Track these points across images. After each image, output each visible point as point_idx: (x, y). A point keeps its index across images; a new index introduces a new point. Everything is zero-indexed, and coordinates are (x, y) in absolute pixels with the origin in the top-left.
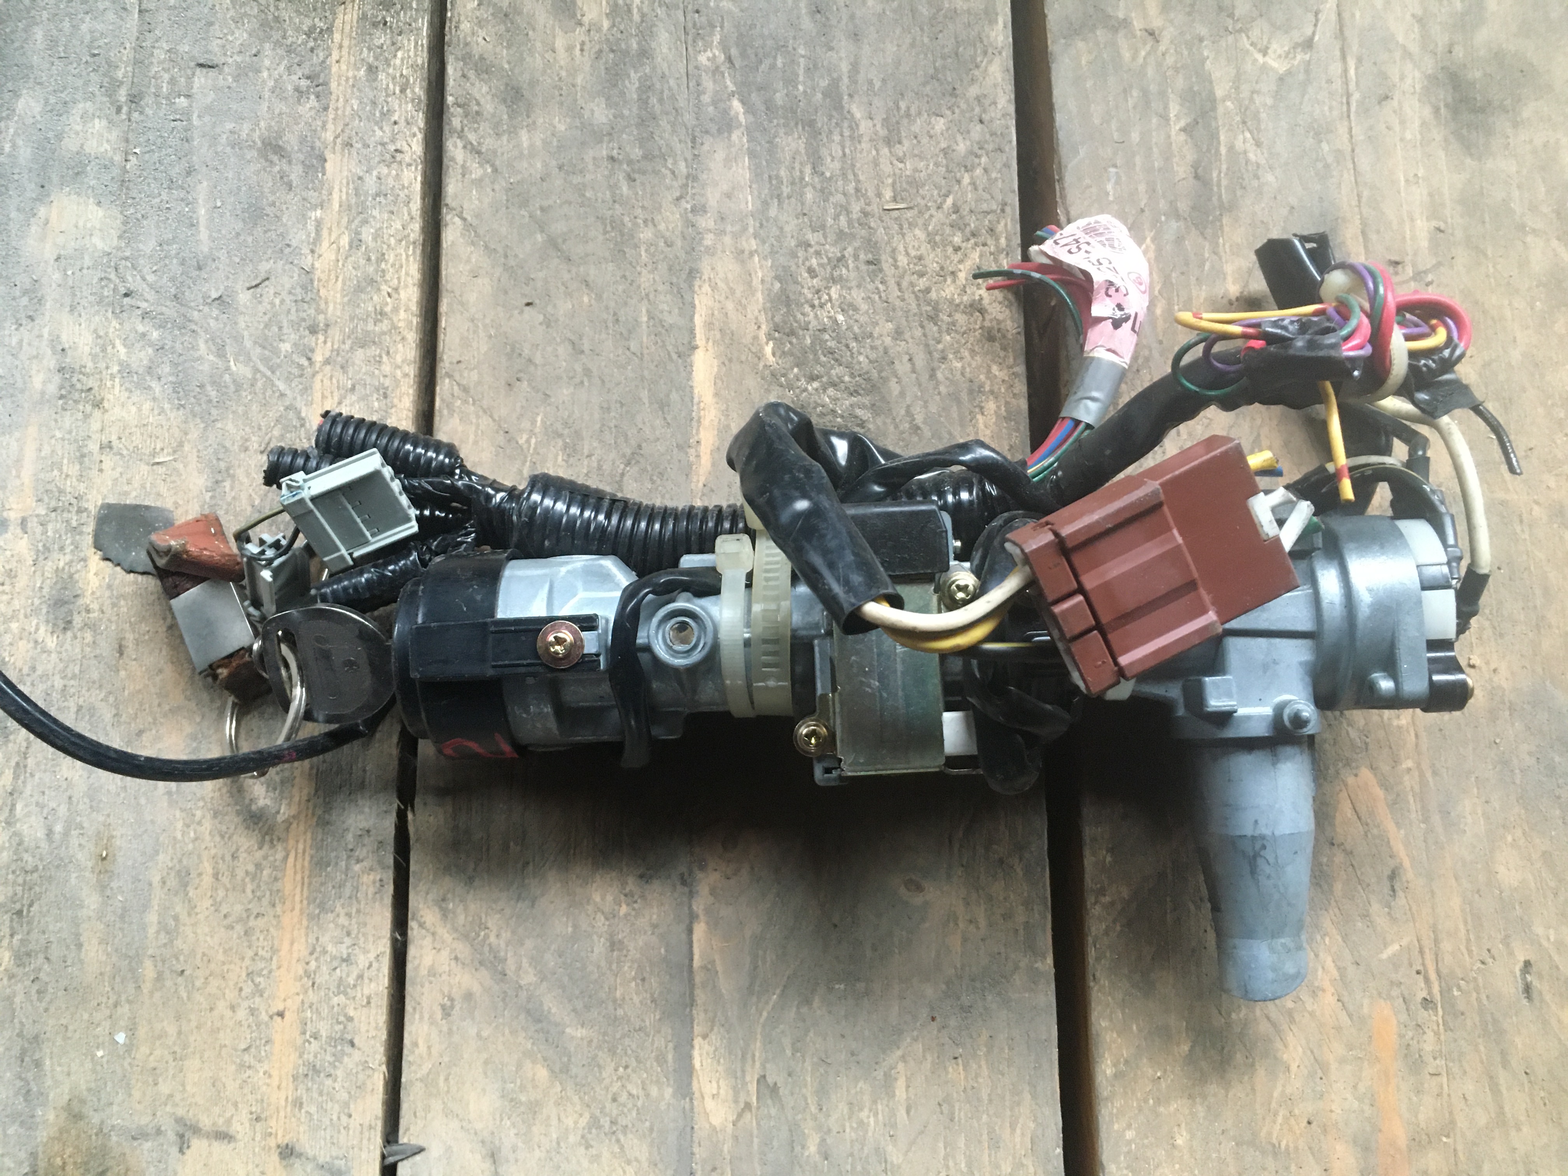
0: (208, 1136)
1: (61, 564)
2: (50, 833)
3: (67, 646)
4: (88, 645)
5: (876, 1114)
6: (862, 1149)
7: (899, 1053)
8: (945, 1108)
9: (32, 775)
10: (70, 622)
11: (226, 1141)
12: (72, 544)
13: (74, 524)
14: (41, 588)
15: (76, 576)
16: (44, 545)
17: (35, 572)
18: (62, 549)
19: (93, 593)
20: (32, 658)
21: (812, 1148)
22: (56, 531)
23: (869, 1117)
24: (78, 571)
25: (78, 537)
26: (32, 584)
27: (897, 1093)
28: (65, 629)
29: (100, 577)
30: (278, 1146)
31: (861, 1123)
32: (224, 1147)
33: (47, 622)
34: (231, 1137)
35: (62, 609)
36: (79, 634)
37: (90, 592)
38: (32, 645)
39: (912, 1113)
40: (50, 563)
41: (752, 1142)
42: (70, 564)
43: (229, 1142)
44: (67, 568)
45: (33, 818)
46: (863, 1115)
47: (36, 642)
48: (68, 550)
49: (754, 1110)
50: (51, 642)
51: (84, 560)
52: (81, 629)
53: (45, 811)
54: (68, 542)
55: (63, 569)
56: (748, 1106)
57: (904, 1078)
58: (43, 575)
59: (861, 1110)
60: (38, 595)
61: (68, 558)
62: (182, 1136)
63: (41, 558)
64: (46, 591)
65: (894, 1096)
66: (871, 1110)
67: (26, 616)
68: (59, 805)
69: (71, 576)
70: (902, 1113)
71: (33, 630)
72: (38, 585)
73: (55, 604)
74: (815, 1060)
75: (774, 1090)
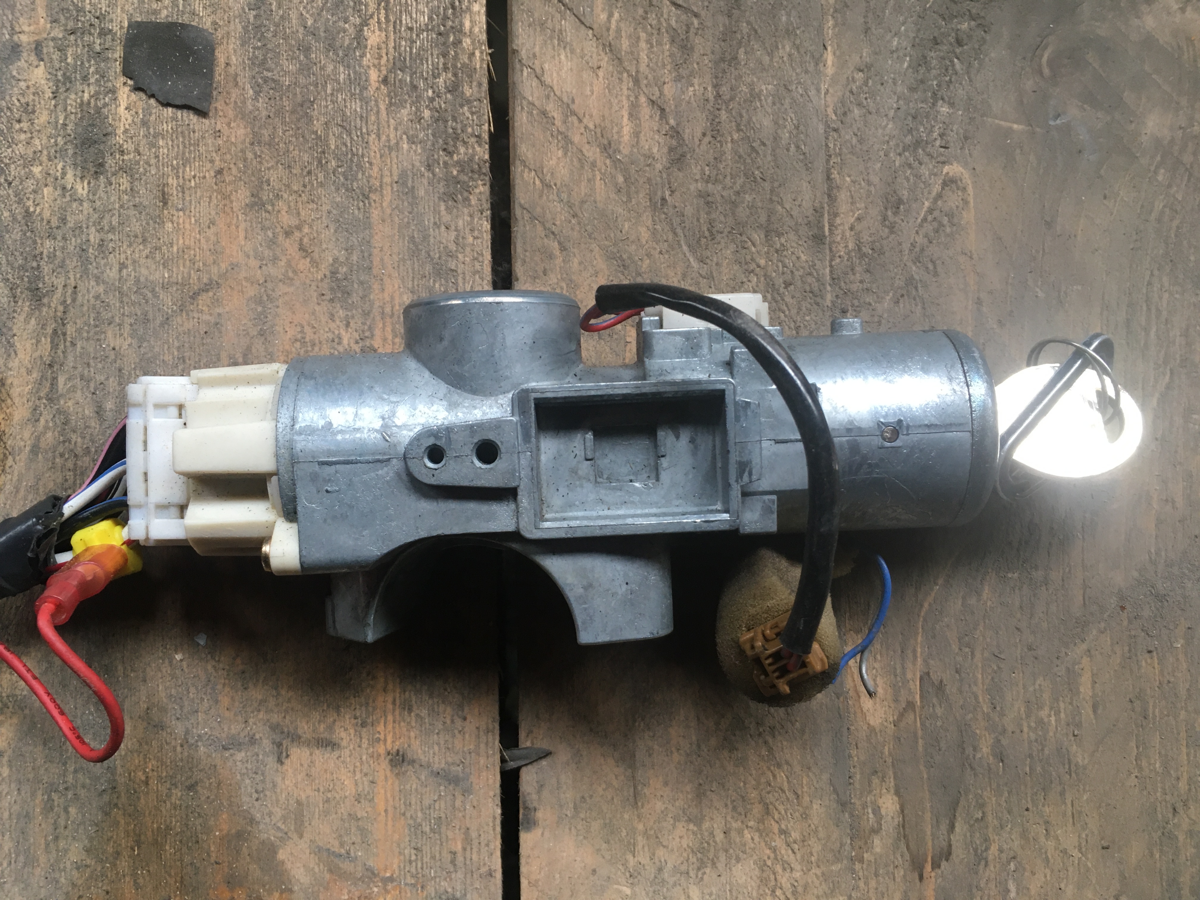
0: (308, 744)
1: (86, 96)
2: (99, 412)
3: (101, 193)
4: (125, 192)
5: (1057, 713)
6: (1043, 750)
7: (1084, 646)
8: (1137, 704)
9: (73, 344)
10: (101, 165)
11: (329, 748)
12: (97, 72)
13: (98, 48)
14: (65, 125)
15: (105, 111)
16: (64, 74)
17: (55, 106)
18: (85, 78)
19: (126, 131)
20: (60, 208)
21: (985, 749)
22: (76, 57)
23: (1050, 716)
24: (105, 105)
25: (103, 64)
26: (53, 120)
27: (1082, 690)
28: (96, 172)
29: (133, 113)
30: (389, 754)
31: (1040, 722)
32: (327, 755)
33: (75, 164)
34: (335, 745)
35: (92, 149)
36: (113, 180)
37: (122, 129)
38: (59, 192)
39: (1099, 712)
40: (73, 96)
41: (917, 742)
42: (96, 96)
43: (333, 750)
44: (92, 101)
45: (79, 393)
46: (1043, 713)
47: (64, 188)
48: (92, 80)
49: (917, 710)
50: (82, 189)
51: (113, 91)
52: (114, 174)
53: (92, 385)
54: (92, 70)
55: (89, 103)
56: (911, 705)
57: (1090, 673)
58: (65, 110)
59: (1040, 708)
60: (62, 132)
61: (93, 89)
62: (279, 745)
63: (62, 90)
64: (70, 127)
65: (1078, 693)
66: (1051, 709)
67: (50, 160)
68: (107, 379)
69: (98, 111)
70: (1087, 711)
71: (58, 174)
72: (61, 122)
73: (83, 143)
74: (986, 654)
75: (940, 687)
